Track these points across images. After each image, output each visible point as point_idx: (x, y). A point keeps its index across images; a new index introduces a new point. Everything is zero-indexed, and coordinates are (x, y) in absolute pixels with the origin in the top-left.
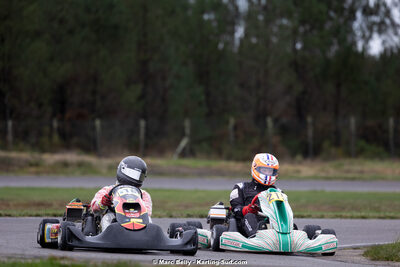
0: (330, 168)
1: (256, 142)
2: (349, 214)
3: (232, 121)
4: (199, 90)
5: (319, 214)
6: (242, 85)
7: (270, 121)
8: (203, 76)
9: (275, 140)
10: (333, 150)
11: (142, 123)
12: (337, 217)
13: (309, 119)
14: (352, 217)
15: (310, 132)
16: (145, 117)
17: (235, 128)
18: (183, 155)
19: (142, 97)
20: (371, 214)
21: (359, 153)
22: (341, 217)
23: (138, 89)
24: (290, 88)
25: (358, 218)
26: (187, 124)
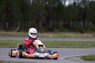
0: (56, 35)
2: (70, 47)
3: (30, 23)
5: (62, 47)
6: (33, 13)
7: (40, 23)
8: (23, 11)
9: (42, 27)
10: (57, 30)
11: (7, 23)
12: (67, 48)
13: (50, 22)
14: (71, 48)
15: (51, 26)
16: (8, 21)
17: (31, 24)
18: (18, 31)
19: (7, 16)
20: (76, 47)
21: (63, 31)
22: (68, 48)
23: (6, 14)
24: (45, 14)
25: (73, 48)
26: (19, 23)
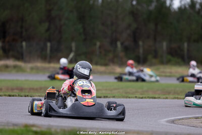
1: (111, 55)
3: (98, 44)
4: (80, 26)
5: (164, 96)
6: (103, 24)
7: (119, 44)
8: (82, 18)
9: (122, 54)
10: (154, 61)
11: (49, 44)
12: (175, 98)
13: (141, 43)
15: (141, 51)
16: (50, 40)
17: (100, 47)
19: (48, 30)
21: (168, 62)
22: (178, 98)
23: (46, 25)
24: (129, 26)
26: (73, 45)
